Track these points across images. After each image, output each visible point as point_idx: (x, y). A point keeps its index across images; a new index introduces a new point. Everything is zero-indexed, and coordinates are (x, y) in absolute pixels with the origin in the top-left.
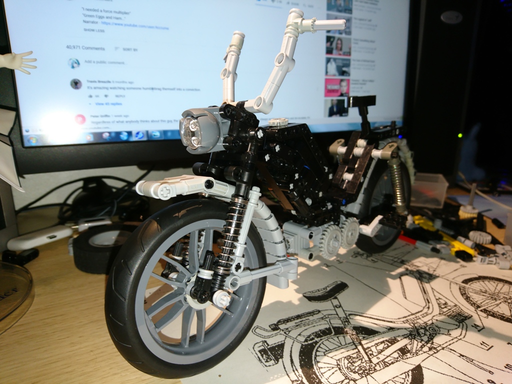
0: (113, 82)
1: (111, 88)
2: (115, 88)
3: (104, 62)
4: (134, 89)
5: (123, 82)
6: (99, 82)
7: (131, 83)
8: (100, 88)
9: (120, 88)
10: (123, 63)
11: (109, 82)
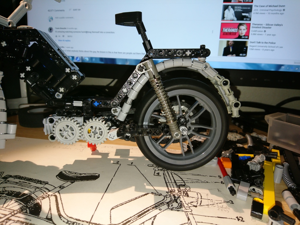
0: (67, 28)
1: (66, 32)
2: (67, 32)
3: (63, 18)
4: (77, 32)
5: (72, 28)
6: (61, 28)
7: (76, 29)
8: (61, 32)
9: (70, 32)
10: (73, 18)
11: (65, 28)
